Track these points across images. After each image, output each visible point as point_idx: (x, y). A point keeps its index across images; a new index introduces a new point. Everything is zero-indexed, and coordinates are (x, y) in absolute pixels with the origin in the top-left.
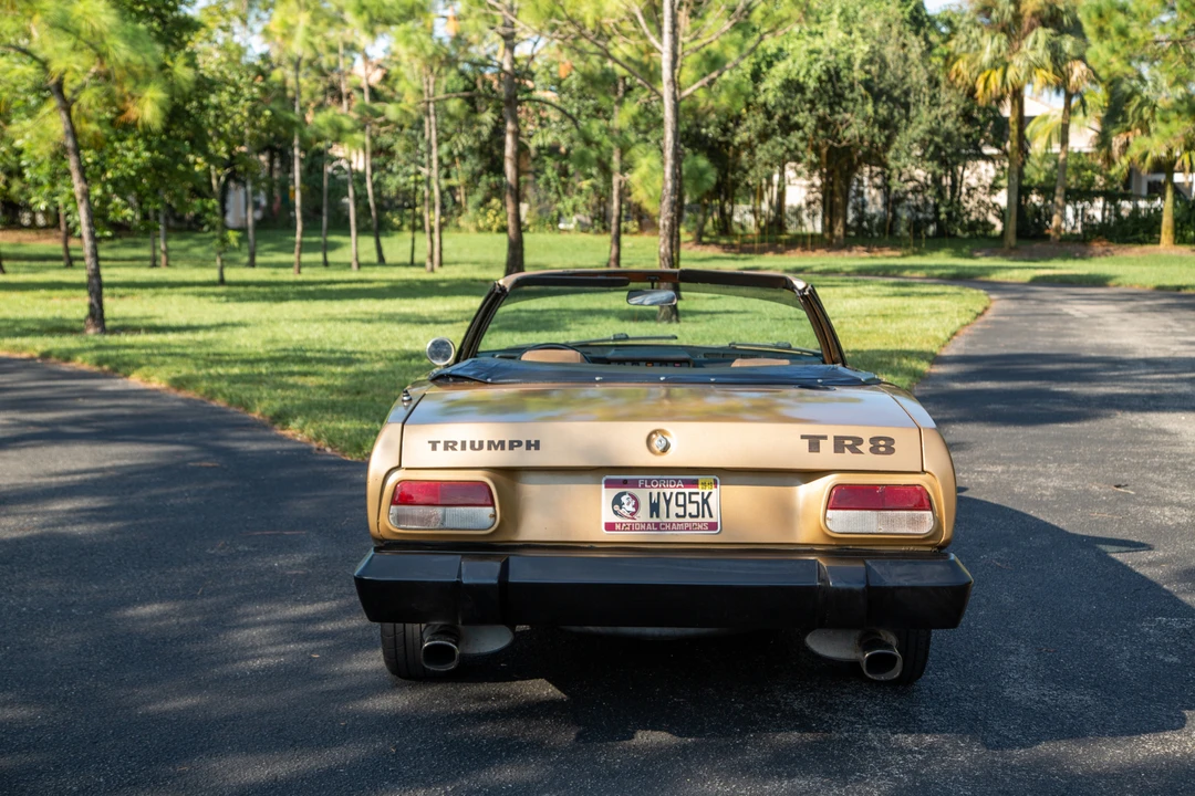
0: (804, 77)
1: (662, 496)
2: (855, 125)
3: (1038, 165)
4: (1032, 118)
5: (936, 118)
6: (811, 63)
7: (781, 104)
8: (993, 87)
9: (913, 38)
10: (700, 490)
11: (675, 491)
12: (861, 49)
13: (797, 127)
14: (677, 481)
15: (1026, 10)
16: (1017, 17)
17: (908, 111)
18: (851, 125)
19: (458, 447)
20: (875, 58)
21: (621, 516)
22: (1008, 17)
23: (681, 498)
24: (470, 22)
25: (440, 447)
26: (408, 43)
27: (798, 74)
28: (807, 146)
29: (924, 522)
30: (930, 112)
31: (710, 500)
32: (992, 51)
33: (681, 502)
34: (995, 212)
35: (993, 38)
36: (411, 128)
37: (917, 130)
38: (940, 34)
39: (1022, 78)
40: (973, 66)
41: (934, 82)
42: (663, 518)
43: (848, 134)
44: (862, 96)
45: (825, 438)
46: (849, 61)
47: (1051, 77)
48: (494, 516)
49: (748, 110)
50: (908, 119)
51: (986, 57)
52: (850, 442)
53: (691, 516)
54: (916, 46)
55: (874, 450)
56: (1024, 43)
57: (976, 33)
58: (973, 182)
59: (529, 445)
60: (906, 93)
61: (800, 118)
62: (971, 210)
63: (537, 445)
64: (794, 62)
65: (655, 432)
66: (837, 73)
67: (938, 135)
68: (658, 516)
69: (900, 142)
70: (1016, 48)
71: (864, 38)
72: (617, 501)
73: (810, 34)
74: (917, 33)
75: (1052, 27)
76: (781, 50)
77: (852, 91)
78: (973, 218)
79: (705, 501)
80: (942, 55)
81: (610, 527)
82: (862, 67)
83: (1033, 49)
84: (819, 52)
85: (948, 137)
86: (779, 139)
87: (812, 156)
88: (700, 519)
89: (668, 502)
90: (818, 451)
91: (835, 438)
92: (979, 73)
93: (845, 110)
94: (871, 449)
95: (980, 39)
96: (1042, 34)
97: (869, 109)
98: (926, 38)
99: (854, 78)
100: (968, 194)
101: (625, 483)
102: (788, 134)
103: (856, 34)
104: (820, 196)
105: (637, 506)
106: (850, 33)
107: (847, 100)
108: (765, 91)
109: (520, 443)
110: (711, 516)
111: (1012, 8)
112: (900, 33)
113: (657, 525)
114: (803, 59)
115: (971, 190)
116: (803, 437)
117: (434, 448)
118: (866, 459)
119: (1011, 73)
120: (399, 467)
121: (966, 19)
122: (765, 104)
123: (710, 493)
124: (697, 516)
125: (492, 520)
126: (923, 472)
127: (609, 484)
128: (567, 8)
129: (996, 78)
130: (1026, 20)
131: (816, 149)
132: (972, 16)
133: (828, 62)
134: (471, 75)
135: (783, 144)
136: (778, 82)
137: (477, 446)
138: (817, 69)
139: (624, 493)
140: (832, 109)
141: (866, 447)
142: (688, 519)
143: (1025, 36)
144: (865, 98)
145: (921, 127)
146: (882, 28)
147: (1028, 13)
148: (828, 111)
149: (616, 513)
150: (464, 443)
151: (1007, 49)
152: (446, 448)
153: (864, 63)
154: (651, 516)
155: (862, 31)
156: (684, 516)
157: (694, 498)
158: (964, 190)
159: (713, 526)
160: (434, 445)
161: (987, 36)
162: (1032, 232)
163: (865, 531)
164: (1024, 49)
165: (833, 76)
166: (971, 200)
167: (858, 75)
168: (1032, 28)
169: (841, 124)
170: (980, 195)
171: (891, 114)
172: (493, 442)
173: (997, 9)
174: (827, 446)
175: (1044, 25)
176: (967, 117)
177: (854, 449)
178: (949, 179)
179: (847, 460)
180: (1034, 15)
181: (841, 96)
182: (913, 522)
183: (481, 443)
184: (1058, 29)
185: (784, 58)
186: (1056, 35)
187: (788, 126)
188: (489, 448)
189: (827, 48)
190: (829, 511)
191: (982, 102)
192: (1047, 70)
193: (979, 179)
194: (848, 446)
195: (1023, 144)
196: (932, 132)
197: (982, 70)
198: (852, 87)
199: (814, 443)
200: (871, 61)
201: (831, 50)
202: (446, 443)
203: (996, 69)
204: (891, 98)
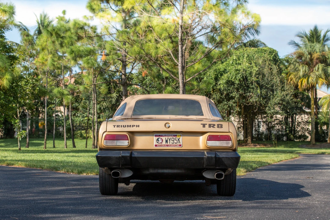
0: (234, 79)
1: (168, 139)
2: (253, 97)
3: (325, 116)
4: (320, 99)
5: (283, 95)
6: (236, 74)
7: (226, 89)
8: (304, 85)
9: (274, 66)
10: (177, 137)
11: (171, 137)
12: (255, 69)
13: (233, 98)
14: (172, 135)
15: (314, 57)
16: (311, 60)
17: (273, 93)
18: (252, 97)
19: (120, 127)
20: (260, 73)
21: (159, 143)
22: (308, 60)
23: (173, 139)
24: (110, 56)
25: (116, 127)
26: (88, 63)
27: (232, 78)
28: (236, 105)
29: (230, 144)
30: (281, 93)
31: (180, 139)
32: (303, 71)
33: (173, 140)
34: (308, 132)
35: (303, 67)
36: (85, 99)
37: (277, 100)
38: (284, 65)
39: (314, 81)
40: (297, 77)
41: (282, 82)
42: (169, 144)
43: (251, 100)
44: (256, 86)
45: (207, 124)
46: (251, 73)
47: (324, 81)
48: (129, 142)
49: (214, 92)
50: (273, 96)
51: (301, 73)
52: (212, 125)
53: (175, 143)
54: (275, 69)
55: (218, 127)
56: (314, 69)
57: (297, 64)
58: (300, 120)
59: (137, 126)
60: (272, 86)
61: (233, 94)
62: (299, 131)
63: (139, 126)
64: (230, 74)
65: (167, 123)
66: (246, 78)
67: (284, 102)
68: (167, 143)
69: (271, 104)
70: (312, 70)
71: (256, 66)
72: (158, 140)
73: (236, 64)
74: (275, 64)
75: (324, 63)
76: (225, 70)
77: (252, 85)
78: (300, 134)
79: (179, 140)
80: (285, 73)
81: (156, 146)
82: (255, 76)
83: (317, 71)
84: (239, 70)
85: (288, 103)
86: (226, 103)
87: (238, 109)
88: (177, 144)
89: (170, 140)
90: (205, 127)
91: (209, 124)
92: (299, 79)
93: (250, 92)
94: (217, 127)
95: (299, 67)
96: (321, 66)
97: (259, 91)
98: (279, 66)
99: (253, 80)
100: (298, 125)
101: (160, 136)
102: (229, 101)
103: (253, 64)
104: (242, 125)
105: (162, 141)
106: (251, 64)
107: (250, 88)
108: (220, 84)
109: (135, 126)
110: (180, 143)
111: (309, 56)
112: (269, 64)
113: (167, 145)
114: (233, 73)
115: (299, 123)
116: (201, 124)
117: (114, 127)
118: (216, 129)
119: (310, 80)
120: (106, 131)
121: (293, 60)
122: (220, 89)
123: (180, 138)
124: (177, 143)
125: (128, 143)
126: (229, 132)
127: (156, 136)
128: (145, 50)
129: (305, 81)
130: (315, 61)
131: (240, 106)
132: (295, 59)
133: (243, 74)
134: (108, 80)
135: (227, 104)
136: (224, 81)
137: (124, 126)
138: (239, 77)
139: (159, 138)
140: (245, 91)
141: (216, 126)
142: (174, 144)
143: (315, 66)
144: (257, 87)
145: (278, 98)
146: (262, 62)
147: (315, 58)
148: (243, 92)
149: (157, 142)
150: (121, 126)
151: (309, 71)
152: (117, 127)
153: (256, 74)
154: (166, 143)
155: (255, 63)
156: (174, 143)
157: (176, 139)
158: (296, 123)
159: (180, 145)
160: (114, 126)
161: (301, 66)
162: (321, 139)
163: (216, 146)
164: (314, 71)
165: (245, 79)
166: (299, 127)
167: (254, 79)
168: (317, 63)
169: (249, 97)
170: (302, 125)
171: (267, 93)
172: (128, 125)
173: (304, 56)
174: (207, 126)
175: (322, 63)
176: (296, 96)
177: (213, 127)
178: (291, 119)
179: (212, 129)
180: (317, 59)
181: (248, 87)
182: (227, 143)
183: (126, 126)
184: (326, 64)
185: (227, 73)
186: (326, 66)
187: (229, 98)
188: (127, 127)
189: (242, 69)
190: (207, 141)
191: (300, 90)
192: (323, 79)
193: (302, 119)
194: (212, 126)
195: (318, 107)
196: (283, 100)
197: (300, 78)
198: (252, 83)
199: (204, 126)
200: (259, 74)
201: (244, 70)
202: (117, 126)
203: (305, 78)
204: (266, 88)
